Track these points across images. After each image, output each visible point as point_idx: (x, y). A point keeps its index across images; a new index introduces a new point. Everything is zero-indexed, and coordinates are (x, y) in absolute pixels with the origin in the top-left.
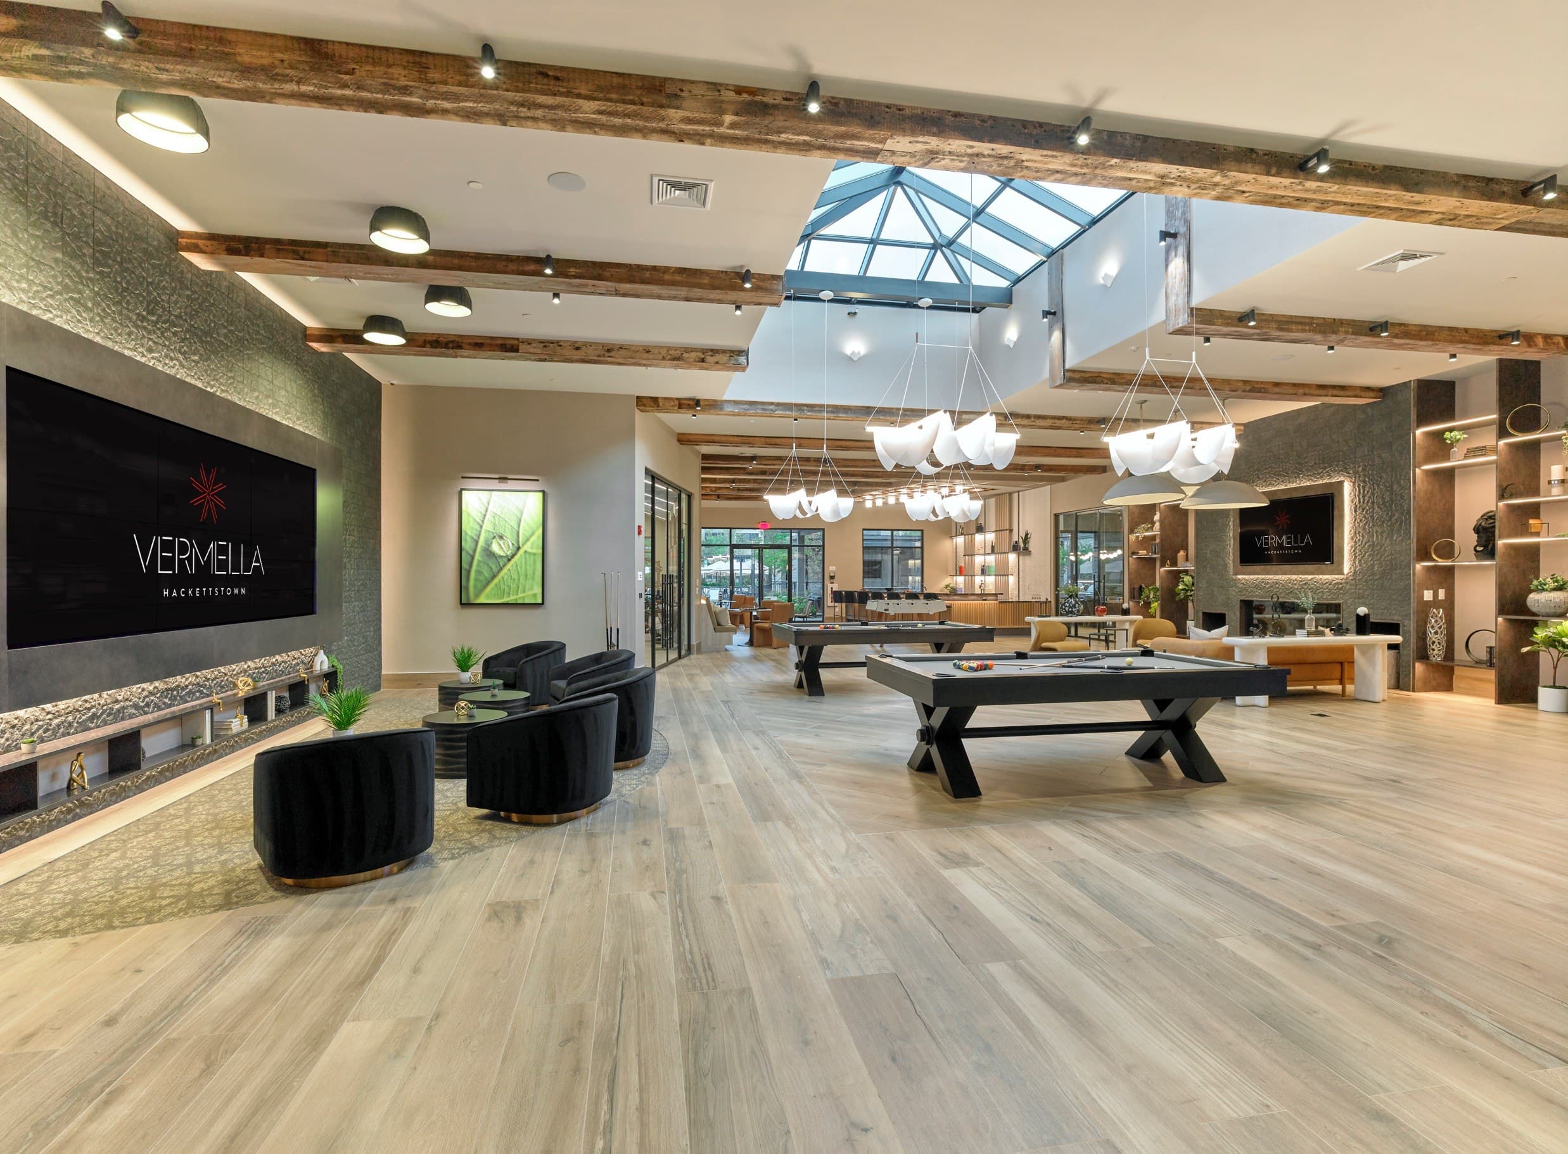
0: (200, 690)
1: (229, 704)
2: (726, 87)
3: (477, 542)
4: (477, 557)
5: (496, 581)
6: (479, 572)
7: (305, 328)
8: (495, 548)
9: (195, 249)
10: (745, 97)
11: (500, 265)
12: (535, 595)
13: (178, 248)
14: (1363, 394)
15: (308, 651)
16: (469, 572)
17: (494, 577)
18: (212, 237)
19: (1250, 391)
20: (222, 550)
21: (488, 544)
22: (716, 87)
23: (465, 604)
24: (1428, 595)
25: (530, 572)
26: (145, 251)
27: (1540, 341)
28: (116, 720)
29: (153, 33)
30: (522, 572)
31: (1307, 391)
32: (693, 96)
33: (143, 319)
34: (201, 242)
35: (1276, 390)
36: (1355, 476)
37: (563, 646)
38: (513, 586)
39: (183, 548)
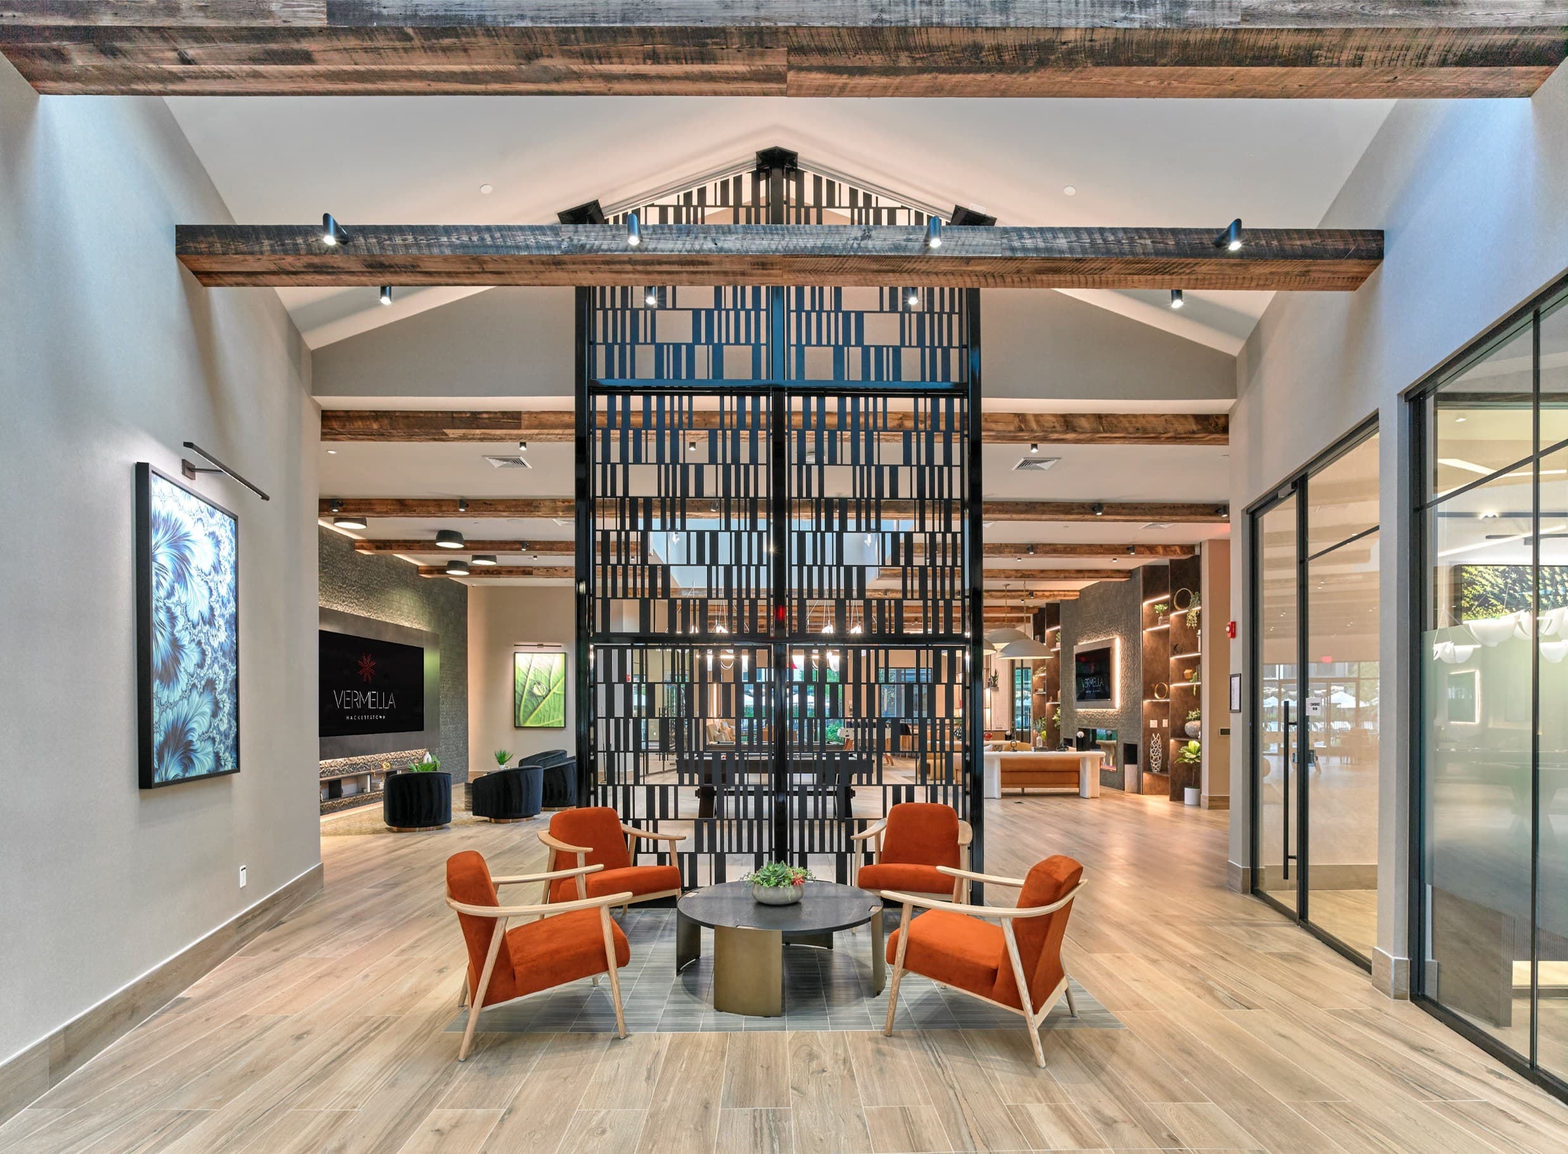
0: (365, 765)
1: (379, 774)
2: (558, 500)
3: (524, 687)
4: (525, 696)
5: (536, 712)
6: (526, 706)
7: (418, 567)
8: (536, 691)
9: (363, 548)
10: (566, 504)
11: (502, 546)
12: (560, 722)
13: (355, 548)
14: (1114, 575)
15: (420, 751)
16: (520, 706)
17: (535, 709)
18: (369, 541)
19: (1021, 577)
20: (373, 696)
21: (531, 688)
22: (554, 501)
23: (518, 727)
24: (1153, 724)
25: (557, 706)
26: (342, 555)
27: (1161, 550)
28: (331, 775)
29: (348, 504)
30: (552, 706)
31: (1067, 574)
32: (545, 506)
33: (341, 587)
34: (365, 544)
35: (1042, 575)
36: (1122, 634)
37: (565, 752)
38: (547, 716)
39: (355, 696)
